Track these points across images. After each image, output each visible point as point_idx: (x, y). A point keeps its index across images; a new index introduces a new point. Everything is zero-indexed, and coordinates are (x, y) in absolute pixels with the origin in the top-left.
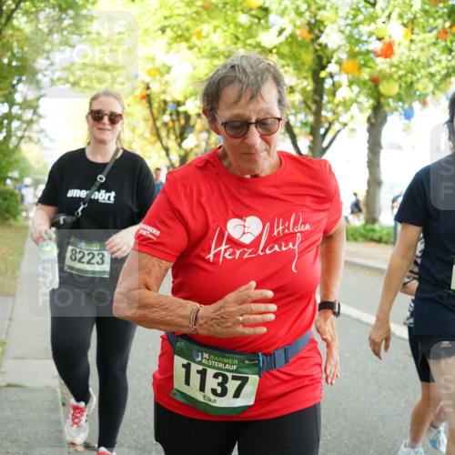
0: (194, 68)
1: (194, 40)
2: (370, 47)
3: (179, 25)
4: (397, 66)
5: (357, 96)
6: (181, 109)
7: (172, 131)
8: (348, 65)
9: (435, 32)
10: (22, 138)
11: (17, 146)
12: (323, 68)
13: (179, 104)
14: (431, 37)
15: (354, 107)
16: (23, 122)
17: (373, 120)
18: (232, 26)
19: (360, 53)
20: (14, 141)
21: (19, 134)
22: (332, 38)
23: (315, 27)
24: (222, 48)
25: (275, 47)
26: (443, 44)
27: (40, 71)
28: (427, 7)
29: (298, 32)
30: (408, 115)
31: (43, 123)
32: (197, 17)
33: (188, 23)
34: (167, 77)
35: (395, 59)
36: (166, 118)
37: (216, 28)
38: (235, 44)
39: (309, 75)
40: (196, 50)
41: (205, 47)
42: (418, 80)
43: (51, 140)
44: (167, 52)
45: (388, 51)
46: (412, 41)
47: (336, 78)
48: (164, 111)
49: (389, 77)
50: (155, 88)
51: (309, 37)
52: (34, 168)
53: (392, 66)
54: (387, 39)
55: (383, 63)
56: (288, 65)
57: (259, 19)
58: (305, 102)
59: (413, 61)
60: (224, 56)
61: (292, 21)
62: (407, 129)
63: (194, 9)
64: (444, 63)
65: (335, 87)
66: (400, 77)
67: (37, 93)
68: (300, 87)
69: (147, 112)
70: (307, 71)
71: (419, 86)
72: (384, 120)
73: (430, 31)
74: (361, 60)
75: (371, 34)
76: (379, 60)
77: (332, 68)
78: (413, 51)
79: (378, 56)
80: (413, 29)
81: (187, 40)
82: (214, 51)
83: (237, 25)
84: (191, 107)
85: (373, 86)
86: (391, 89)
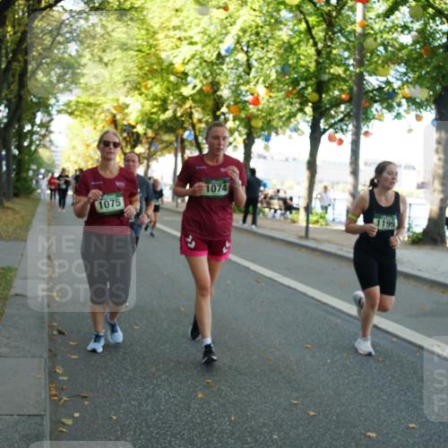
0: (143, 106)
1: (143, 90)
2: (246, 99)
4: (262, 111)
5: (238, 126)
6: (135, 130)
7: (129, 143)
8: (232, 108)
9: (283, 93)
10: (38, 146)
11: (36, 150)
12: (219, 109)
13: (134, 127)
14: (281, 95)
15: (236, 134)
16: (40, 136)
17: (247, 142)
18: (166, 83)
19: (240, 102)
20: (33, 148)
21: (38, 142)
22: (225, 92)
23: (215, 86)
24: (160, 95)
25: (191, 96)
26: (288, 99)
27: (51, 105)
28: (280, 78)
29: (204, 88)
30: (267, 139)
31: (52, 136)
32: (145, 77)
33: (140, 80)
34: (126, 111)
35: (260, 107)
36: (125, 135)
37: (156, 83)
38: (168, 93)
39: (210, 113)
40: (144, 95)
41: (149, 95)
42: (273, 119)
43: (57, 147)
44: (126, 96)
45: (256, 102)
46: (270, 97)
47: (227, 116)
48: (125, 131)
49: (256, 117)
50: (118, 117)
51: (211, 91)
52: (46, 163)
53: (258, 110)
54: (256, 95)
55: (253, 108)
56: (198, 107)
57: (182, 79)
59: (270, 108)
60: (161, 99)
61: (201, 82)
62: (266, 148)
63: (144, 72)
64: (288, 110)
65: (226, 120)
66: (263, 117)
67: (48, 119)
68: (204, 120)
70: (209, 111)
71: (274, 123)
72: (254, 142)
73: (281, 92)
74: (241, 106)
75: (247, 91)
76: (251, 106)
77: (224, 109)
78: (271, 103)
79: (251, 104)
80: (271, 90)
81: (139, 89)
82: (155, 97)
83: (169, 82)
84: (140, 129)
85: (247, 122)
86: (258, 123)
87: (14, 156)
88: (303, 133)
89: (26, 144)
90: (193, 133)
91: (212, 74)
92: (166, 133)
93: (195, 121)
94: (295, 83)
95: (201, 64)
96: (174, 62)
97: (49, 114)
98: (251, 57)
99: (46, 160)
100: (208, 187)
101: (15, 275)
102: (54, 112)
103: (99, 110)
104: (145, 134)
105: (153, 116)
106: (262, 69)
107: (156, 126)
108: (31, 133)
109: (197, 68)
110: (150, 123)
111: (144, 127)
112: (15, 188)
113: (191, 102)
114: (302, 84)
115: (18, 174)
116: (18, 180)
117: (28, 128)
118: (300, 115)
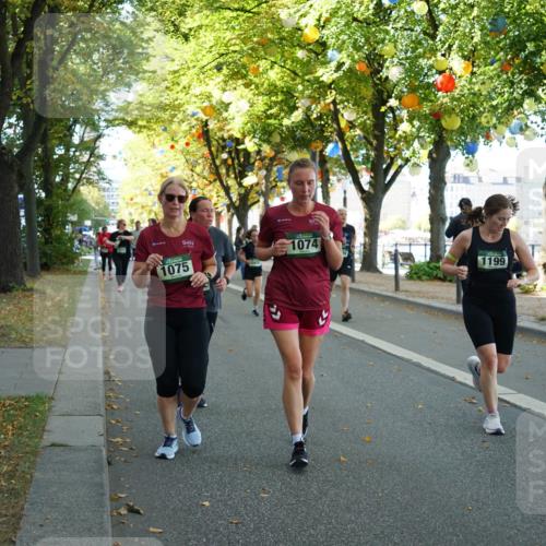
0: (252, 105)
1: (251, 77)
2: (431, 81)
3: (234, 62)
4: (459, 100)
5: (419, 129)
6: (241, 147)
7: (231, 169)
8: (407, 99)
9: (496, 65)
10: (79, 180)
12: (384, 102)
13: (238, 142)
15: (416, 144)
16: (80, 164)
17: (434, 155)
18: (289, 62)
19: (419, 87)
20: (70, 186)
21: (77, 176)
22: (393, 72)
23: (375, 62)
24: (280, 84)
25: (333, 82)
26: (505, 76)
29: (356, 67)
30: (470, 150)
31: (102, 164)
32: (254, 54)
33: (244, 60)
34: (225, 115)
35: (456, 93)
36: (225, 156)
37: (273, 64)
38: (294, 80)
39: (370, 108)
40: (253, 87)
41: (263, 85)
42: (481, 113)
43: (110, 182)
44: (224, 90)
45: (449, 85)
46: (473, 73)
47: (397, 112)
48: (224, 148)
49: (451, 111)
50: (211, 126)
51: (368, 72)
52: (94, 209)
53: (453, 99)
54: (448, 73)
55: (444, 97)
56: (347, 101)
57: (317, 54)
58: (365, 138)
59: (474, 94)
60: (282, 92)
61: (350, 56)
62: (469, 164)
63: (250, 46)
64: (506, 95)
65: (397, 122)
66: (462, 111)
67: (93, 135)
68: (359, 122)
69: (205, 151)
70: (366, 106)
71: (483, 120)
72: (448, 155)
73: (492, 64)
75: (431, 67)
76: (440, 94)
77: (393, 102)
78: (474, 84)
79: (439, 90)
80: (473, 62)
81: (244, 77)
82: (272, 88)
83: (295, 60)
84: (250, 145)
85: (435, 121)
86: (453, 123)
87: (40, 201)
88: (535, 134)
89: (58, 179)
90: (340, 145)
91: (367, 41)
92: (293, 148)
93: (343, 124)
94: (517, 45)
95: (347, 24)
96: (302, 24)
97: (95, 127)
98: (436, 6)
99: (93, 205)
100: (293, 243)
101: (49, 409)
102: (103, 124)
103: (180, 116)
104: (259, 152)
105: (272, 121)
106: (455, 25)
107: (276, 139)
108: (66, 160)
109: (342, 32)
110: (266, 134)
111: (256, 140)
112: (44, 254)
113: (334, 92)
114: (530, 46)
115: (46, 231)
116: (47, 242)
117: (60, 151)
118: (528, 103)
